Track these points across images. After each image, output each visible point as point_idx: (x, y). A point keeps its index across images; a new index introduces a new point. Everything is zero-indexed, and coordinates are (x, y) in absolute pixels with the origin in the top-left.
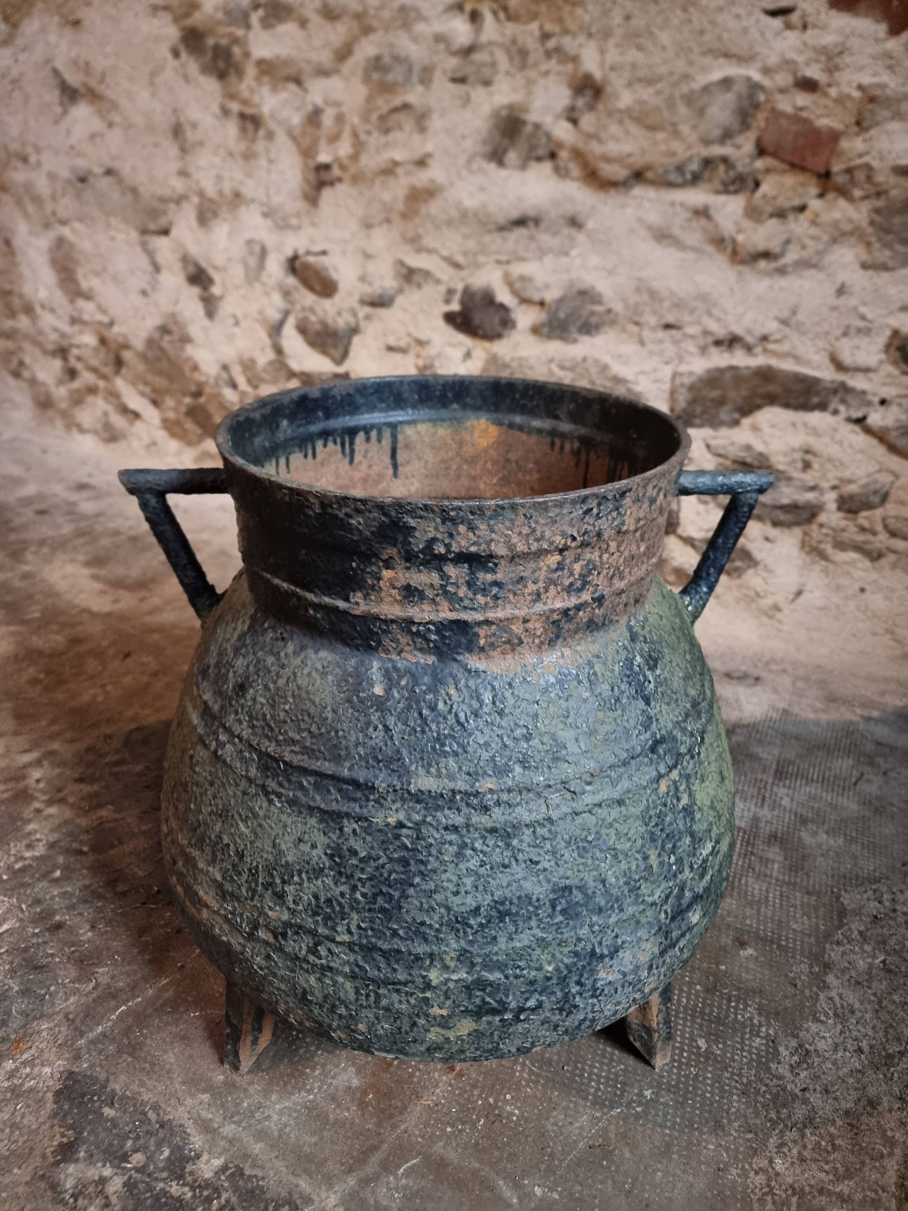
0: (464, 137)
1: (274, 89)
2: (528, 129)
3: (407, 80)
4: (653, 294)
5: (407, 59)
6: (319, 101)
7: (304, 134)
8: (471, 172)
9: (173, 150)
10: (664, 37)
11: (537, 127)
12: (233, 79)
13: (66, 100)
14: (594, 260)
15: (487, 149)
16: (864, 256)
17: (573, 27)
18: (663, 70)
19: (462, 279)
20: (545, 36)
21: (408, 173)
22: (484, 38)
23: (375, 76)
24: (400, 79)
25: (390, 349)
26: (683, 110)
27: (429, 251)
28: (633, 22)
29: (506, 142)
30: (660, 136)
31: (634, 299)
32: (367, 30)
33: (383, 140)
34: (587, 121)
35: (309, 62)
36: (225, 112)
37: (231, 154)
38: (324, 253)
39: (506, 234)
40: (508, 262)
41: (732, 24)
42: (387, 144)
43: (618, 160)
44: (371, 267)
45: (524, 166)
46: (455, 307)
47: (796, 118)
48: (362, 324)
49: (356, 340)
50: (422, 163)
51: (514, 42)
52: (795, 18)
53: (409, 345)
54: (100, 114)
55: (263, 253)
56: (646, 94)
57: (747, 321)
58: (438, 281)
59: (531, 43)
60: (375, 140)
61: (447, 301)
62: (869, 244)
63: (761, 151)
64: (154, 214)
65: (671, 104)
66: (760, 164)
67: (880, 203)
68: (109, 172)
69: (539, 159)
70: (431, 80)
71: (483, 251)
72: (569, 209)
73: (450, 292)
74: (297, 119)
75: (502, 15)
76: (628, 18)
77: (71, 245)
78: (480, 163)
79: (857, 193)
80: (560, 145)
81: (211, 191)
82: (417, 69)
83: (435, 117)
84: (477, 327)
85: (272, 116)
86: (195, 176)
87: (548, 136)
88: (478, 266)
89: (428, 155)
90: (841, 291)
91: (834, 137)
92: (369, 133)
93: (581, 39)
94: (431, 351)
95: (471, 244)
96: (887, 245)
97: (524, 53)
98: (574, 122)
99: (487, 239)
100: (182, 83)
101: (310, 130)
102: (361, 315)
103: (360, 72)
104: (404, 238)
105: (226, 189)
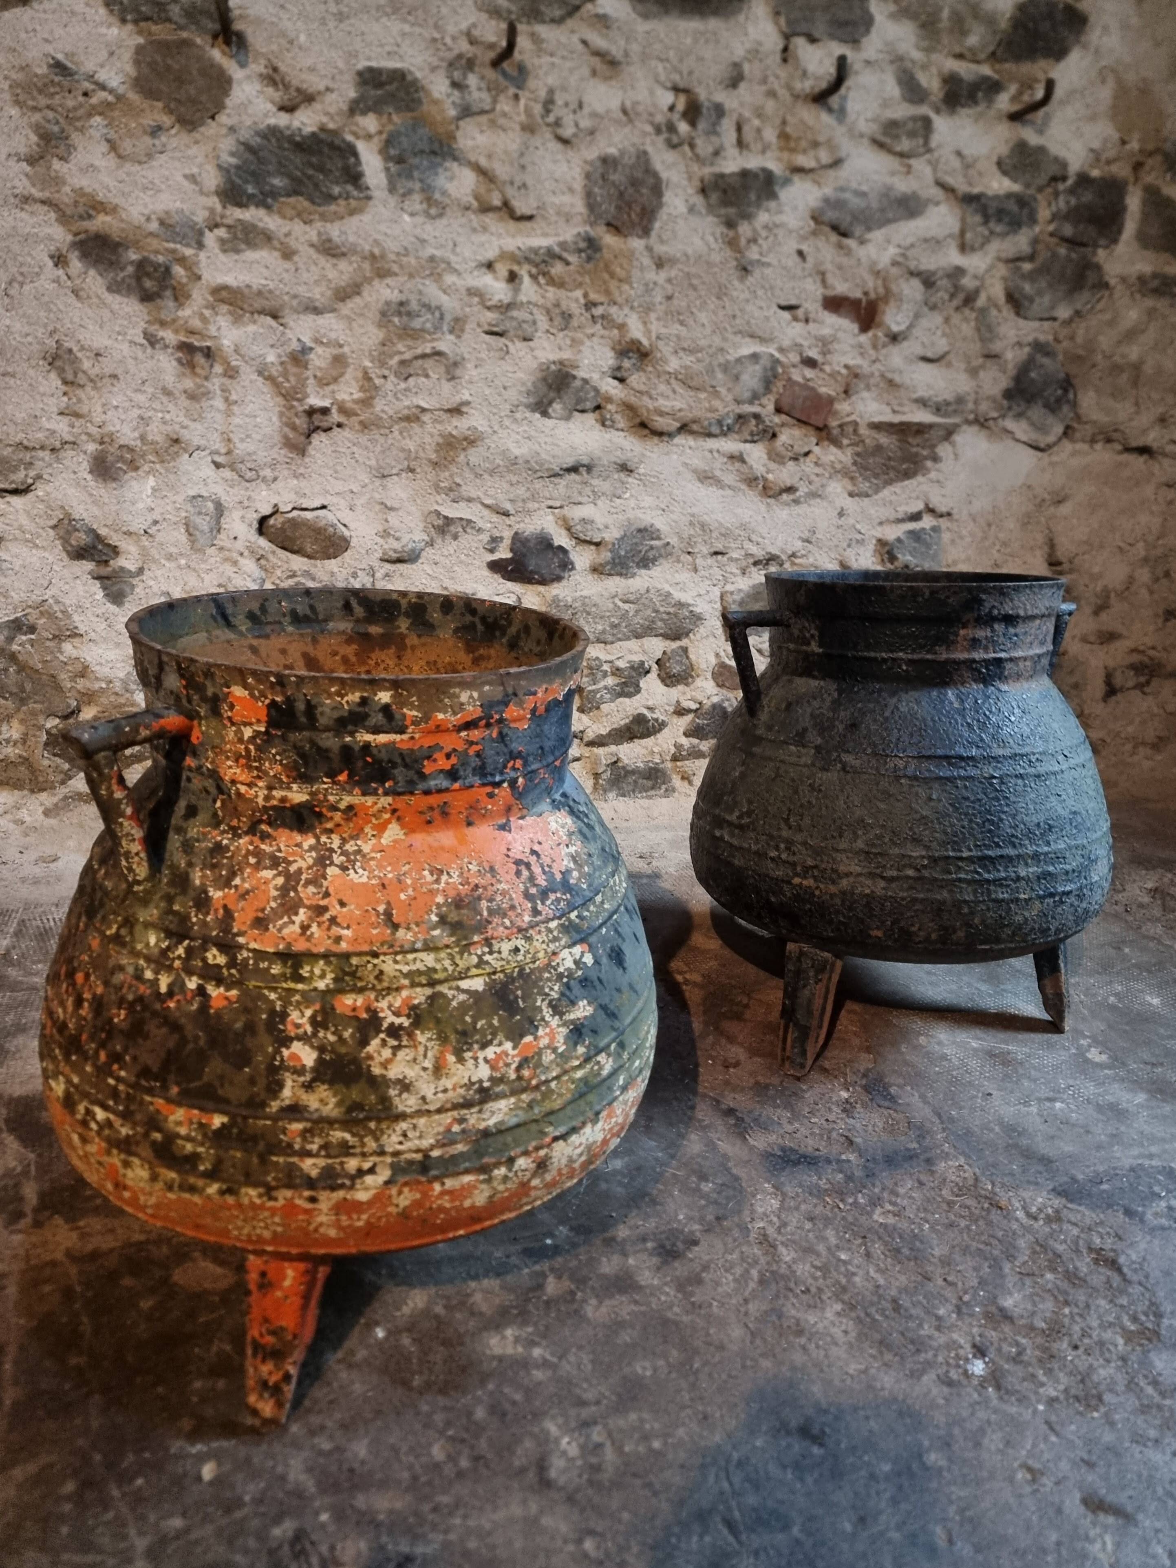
0: (505, 388)
1: (237, 320)
2: (577, 383)
3: (437, 328)
4: (703, 526)
5: (438, 308)
6: (307, 340)
7: (285, 374)
8: (516, 421)
10: (703, 317)
11: (585, 381)
12: (168, 303)
14: (648, 501)
15: (532, 400)
16: (850, 488)
17: (619, 300)
18: (703, 343)
19: (510, 527)
20: (590, 305)
21: (438, 421)
22: (523, 298)
23: (396, 320)
24: (428, 326)
26: (720, 375)
27: (469, 500)
28: (675, 302)
29: (552, 394)
30: (703, 395)
31: (687, 531)
32: (383, 274)
33: (403, 385)
34: (636, 380)
35: (295, 296)
36: (152, 340)
37: (167, 392)
38: (324, 507)
39: (556, 480)
40: (561, 507)
41: (757, 313)
42: (408, 389)
43: (671, 414)
44: (394, 520)
45: (568, 418)
46: (504, 553)
47: (805, 386)
50: (456, 411)
51: (557, 305)
52: (800, 313)
55: (220, 509)
56: (688, 360)
57: (780, 543)
58: (480, 530)
59: (576, 309)
60: (393, 384)
61: (492, 550)
62: (852, 479)
63: (778, 410)
65: (710, 371)
66: (777, 419)
67: (859, 449)
69: (583, 411)
70: (462, 330)
71: (534, 497)
72: (620, 456)
73: (496, 541)
74: (271, 358)
75: (542, 280)
76: (669, 298)
78: (522, 413)
79: (845, 442)
80: (609, 399)
81: (128, 435)
82: (448, 317)
83: (469, 366)
84: (533, 573)
85: (237, 351)
86: (97, 417)
87: (596, 390)
88: (529, 512)
89: (467, 403)
90: (841, 514)
91: (831, 401)
92: (384, 377)
93: (626, 310)
95: (521, 491)
96: (866, 479)
97: (567, 317)
98: (622, 380)
99: (538, 485)
100: (72, 299)
101: (293, 370)
102: (378, 575)
103: (373, 314)
104: (437, 488)
105: (156, 432)
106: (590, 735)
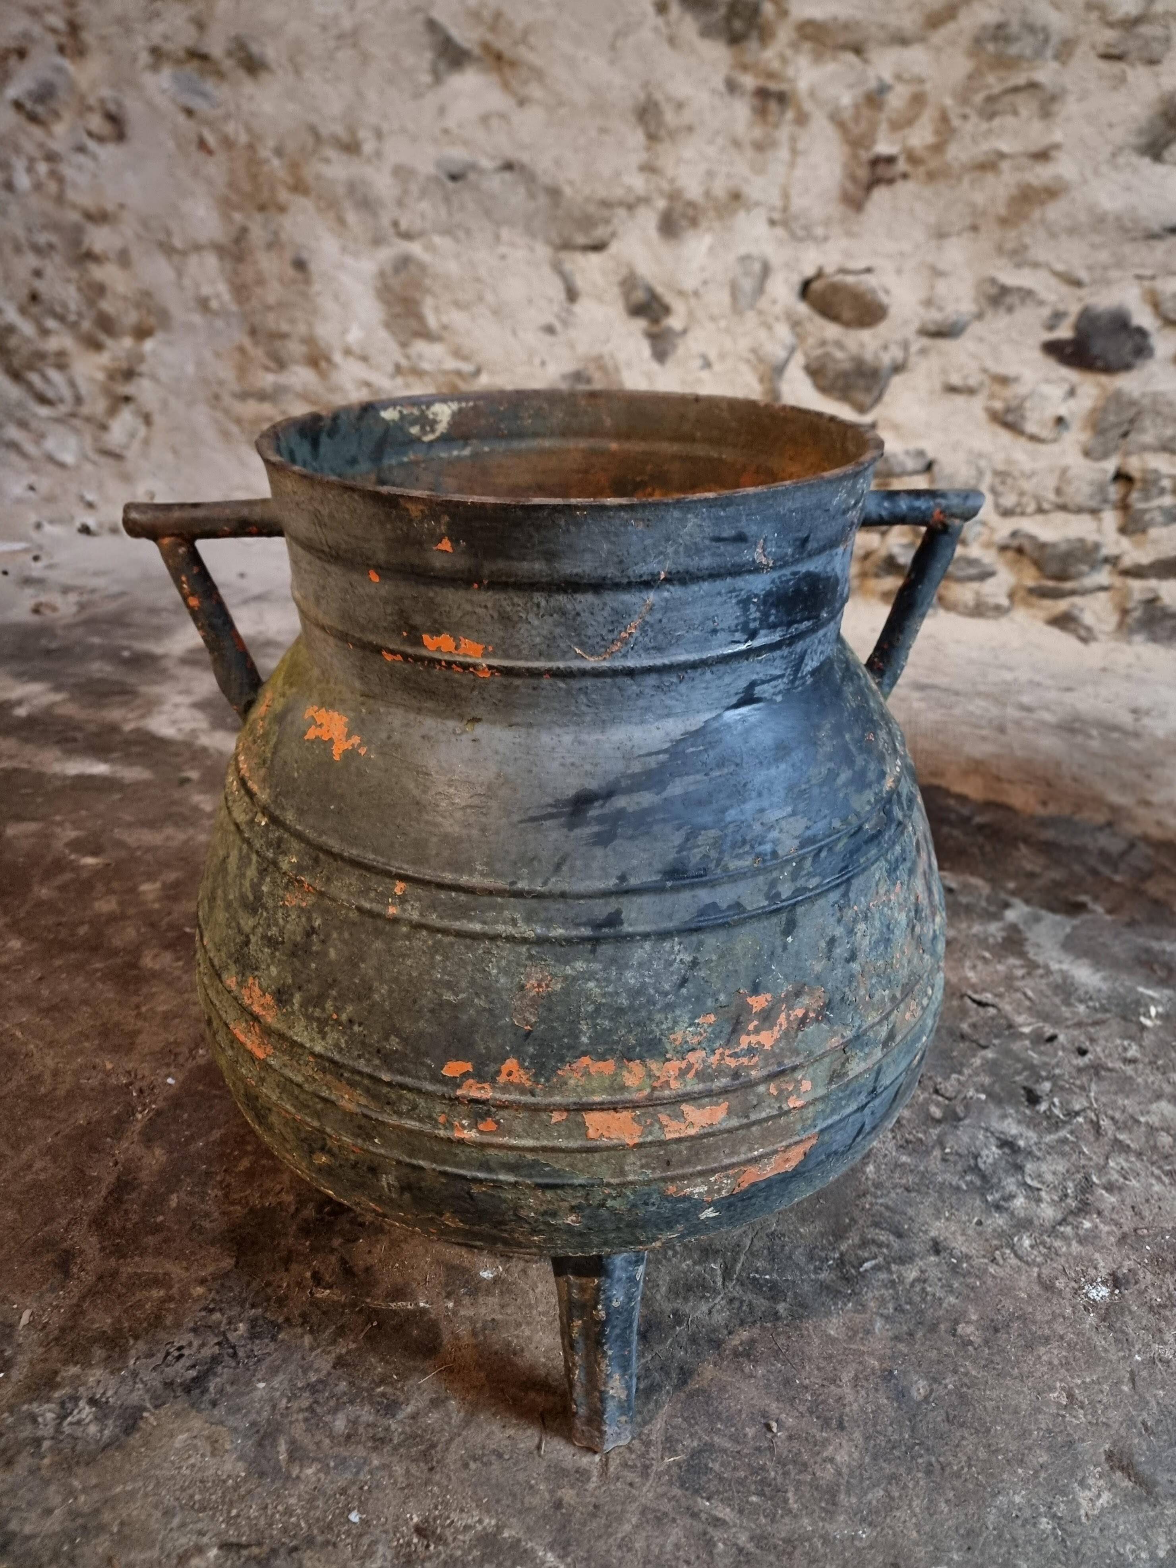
0: (1111, 126)
1: (818, 58)
3: (1038, 53)
5: (1044, 29)
6: (887, 76)
7: (857, 118)
8: (1116, 167)
9: (637, 137)
12: (753, 44)
13: (442, 66)
15: (1143, 140)
19: (1080, 299)
21: (1018, 168)
23: (991, 47)
24: (1028, 52)
25: (952, 389)
27: (1036, 265)
33: (985, 126)
35: (882, 26)
36: (732, 87)
37: (736, 143)
38: (868, 270)
39: (1154, 243)
40: (1153, 278)
42: (990, 131)
44: (941, 287)
46: (1064, 332)
48: (913, 359)
49: (896, 381)
50: (1042, 156)
53: (982, 384)
54: (506, 86)
55: (766, 270)
58: (1041, 303)
60: (973, 125)
61: (1051, 328)
64: (587, 222)
68: (508, 166)
70: (1070, 55)
71: (1119, 263)
73: (1057, 316)
74: (846, 99)
77: (422, 267)
78: (1129, 157)
81: (693, 190)
82: (1055, 40)
83: (1071, 99)
84: (1096, 358)
85: (812, 94)
86: (670, 172)
88: (1107, 283)
89: (1057, 146)
92: (965, 117)
94: (1020, 389)
95: (1104, 256)
99: (1128, 249)
100: (666, 48)
101: (866, 112)
102: (914, 348)
103: (965, 41)
104: (1000, 250)
105: (720, 188)
106: (1127, 562)
